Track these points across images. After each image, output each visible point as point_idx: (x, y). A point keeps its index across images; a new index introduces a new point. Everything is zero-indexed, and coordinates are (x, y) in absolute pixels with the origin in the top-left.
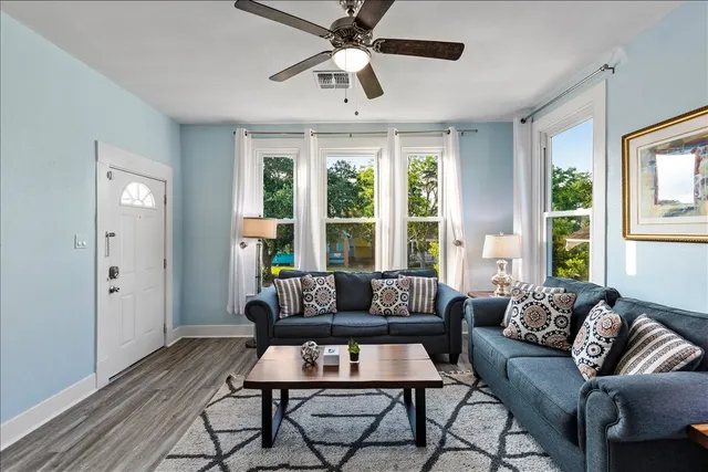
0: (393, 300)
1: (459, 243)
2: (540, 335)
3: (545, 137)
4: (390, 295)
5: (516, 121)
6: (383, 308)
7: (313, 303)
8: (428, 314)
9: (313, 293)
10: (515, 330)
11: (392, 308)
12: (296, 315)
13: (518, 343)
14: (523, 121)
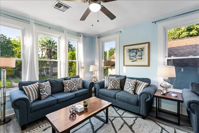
0: (73, 86)
1: (83, 68)
2: (116, 87)
3: (103, 43)
4: (71, 85)
5: (97, 37)
6: (69, 90)
7: (45, 93)
8: (81, 89)
9: (45, 89)
10: (111, 87)
11: (73, 89)
12: (36, 100)
13: (113, 90)
14: (98, 38)
